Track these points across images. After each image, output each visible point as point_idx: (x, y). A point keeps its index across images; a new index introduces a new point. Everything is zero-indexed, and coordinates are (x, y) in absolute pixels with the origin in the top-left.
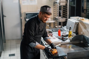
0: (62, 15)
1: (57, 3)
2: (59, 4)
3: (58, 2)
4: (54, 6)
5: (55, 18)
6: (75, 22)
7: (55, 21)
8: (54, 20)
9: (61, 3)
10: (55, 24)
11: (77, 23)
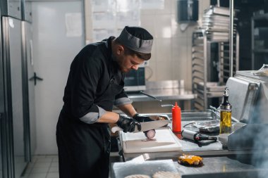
0: (221, 76)
1: (201, 34)
2: (209, 39)
3: (203, 31)
4: (194, 45)
5: (196, 86)
6: (247, 84)
7: (196, 95)
8: (193, 93)
9: (215, 33)
10: (196, 105)
11: (256, 85)
